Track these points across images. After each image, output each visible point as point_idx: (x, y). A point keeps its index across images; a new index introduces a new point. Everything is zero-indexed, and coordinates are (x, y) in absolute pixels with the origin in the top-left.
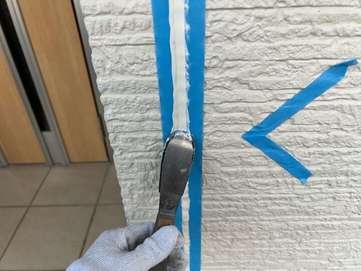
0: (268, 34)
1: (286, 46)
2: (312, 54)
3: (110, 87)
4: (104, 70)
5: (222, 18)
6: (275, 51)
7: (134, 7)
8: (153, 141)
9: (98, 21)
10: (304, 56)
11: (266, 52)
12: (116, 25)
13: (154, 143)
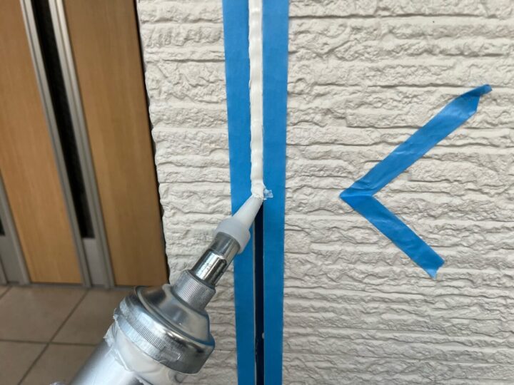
0: (369, 50)
1: (392, 67)
2: (429, 78)
3: (165, 117)
4: (160, 93)
5: (310, 28)
6: (379, 73)
7: (201, 13)
8: (217, 197)
9: (156, 30)
10: (419, 81)
11: (367, 75)
12: (178, 34)
13: (218, 201)
